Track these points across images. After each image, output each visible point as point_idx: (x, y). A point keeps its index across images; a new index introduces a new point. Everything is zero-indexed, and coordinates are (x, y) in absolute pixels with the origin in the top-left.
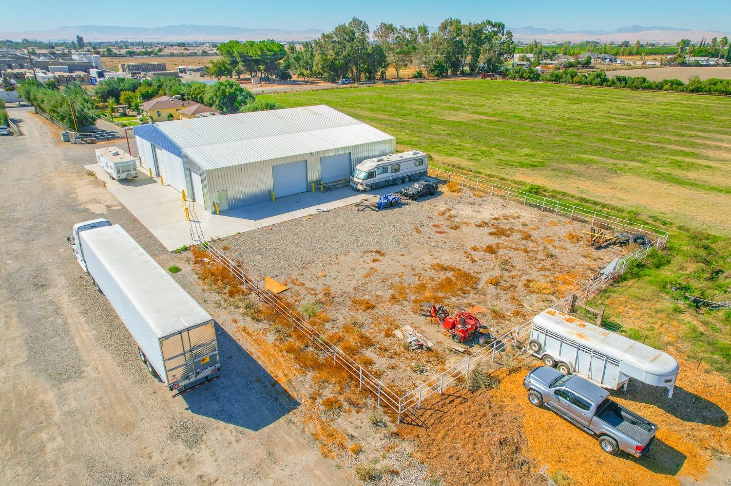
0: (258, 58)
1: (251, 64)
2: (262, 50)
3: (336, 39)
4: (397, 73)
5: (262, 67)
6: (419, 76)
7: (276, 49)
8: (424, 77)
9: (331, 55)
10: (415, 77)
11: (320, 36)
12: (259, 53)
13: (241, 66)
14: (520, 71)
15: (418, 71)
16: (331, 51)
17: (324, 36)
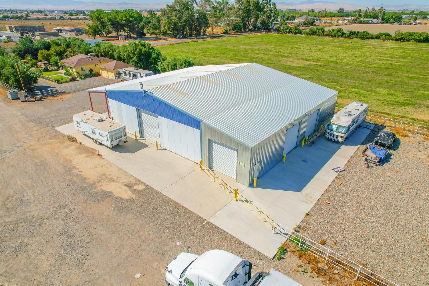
0: (124, 22)
1: (118, 26)
2: (126, 16)
3: (177, 8)
4: (213, 31)
5: (127, 29)
6: (226, 32)
7: (135, 16)
8: (229, 33)
9: (174, 19)
10: (224, 33)
11: (165, 7)
12: (124, 18)
13: (110, 28)
14: (288, 28)
15: (226, 29)
16: (174, 17)
17: (168, 6)
